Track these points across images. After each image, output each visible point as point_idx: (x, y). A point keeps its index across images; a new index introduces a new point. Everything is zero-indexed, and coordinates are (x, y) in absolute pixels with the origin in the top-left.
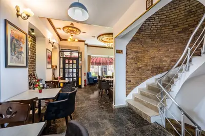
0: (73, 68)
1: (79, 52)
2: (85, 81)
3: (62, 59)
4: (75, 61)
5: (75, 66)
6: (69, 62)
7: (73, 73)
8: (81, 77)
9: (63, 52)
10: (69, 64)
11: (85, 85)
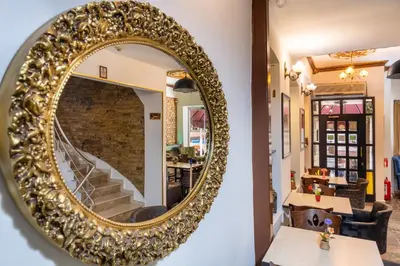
0: (347, 145)
1: (364, 99)
2: (387, 183)
3: (316, 119)
4: (353, 125)
5: (353, 139)
6: (336, 127)
7: (348, 157)
8: (374, 171)
9: (320, 101)
10: (336, 132)
11: (387, 198)
